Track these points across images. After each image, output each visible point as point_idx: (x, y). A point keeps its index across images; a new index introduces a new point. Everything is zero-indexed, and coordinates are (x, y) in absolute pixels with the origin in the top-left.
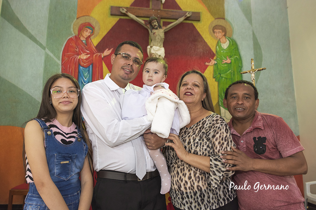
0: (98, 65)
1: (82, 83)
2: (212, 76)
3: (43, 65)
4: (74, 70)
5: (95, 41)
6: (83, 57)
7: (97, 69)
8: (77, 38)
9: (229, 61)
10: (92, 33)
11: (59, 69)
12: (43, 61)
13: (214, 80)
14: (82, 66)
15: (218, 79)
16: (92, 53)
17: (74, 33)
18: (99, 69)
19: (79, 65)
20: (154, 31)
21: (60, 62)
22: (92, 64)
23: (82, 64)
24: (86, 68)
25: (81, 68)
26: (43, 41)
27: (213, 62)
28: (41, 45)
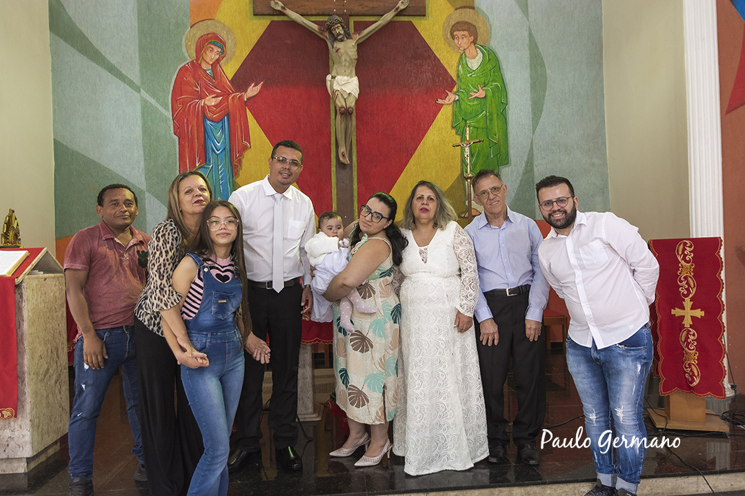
0: (238, 116)
1: (213, 150)
2: (449, 126)
3: (139, 122)
4: (195, 128)
5: (230, 69)
6: (211, 101)
7: (238, 123)
8: (195, 65)
9: (481, 94)
10: (223, 53)
11: (170, 127)
12: (139, 114)
13: (454, 131)
14: (209, 120)
15: (461, 129)
16: (225, 94)
17: (188, 56)
18: (241, 124)
19: (205, 117)
20: (338, 45)
21: (169, 115)
22: (228, 115)
23: (209, 115)
24: (218, 122)
25: (208, 122)
26: (134, 74)
27: (452, 97)
28: (131, 83)
